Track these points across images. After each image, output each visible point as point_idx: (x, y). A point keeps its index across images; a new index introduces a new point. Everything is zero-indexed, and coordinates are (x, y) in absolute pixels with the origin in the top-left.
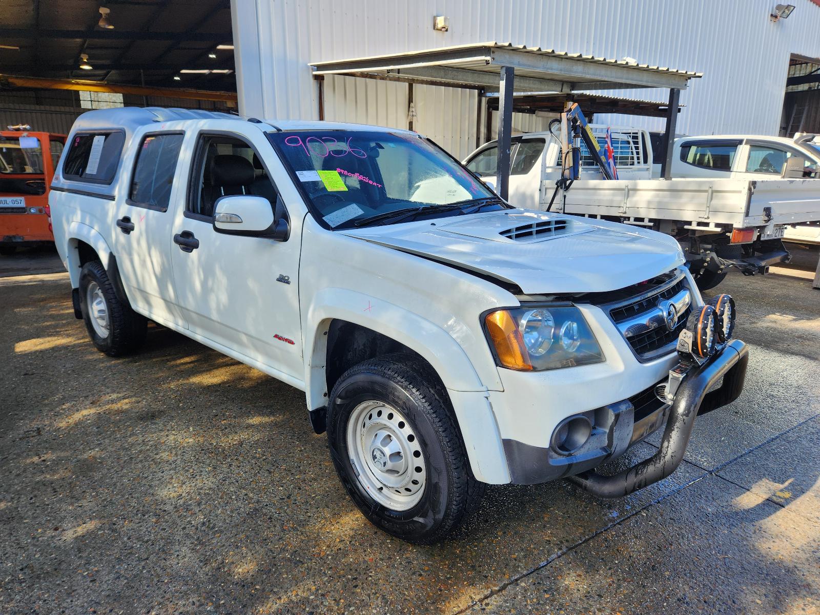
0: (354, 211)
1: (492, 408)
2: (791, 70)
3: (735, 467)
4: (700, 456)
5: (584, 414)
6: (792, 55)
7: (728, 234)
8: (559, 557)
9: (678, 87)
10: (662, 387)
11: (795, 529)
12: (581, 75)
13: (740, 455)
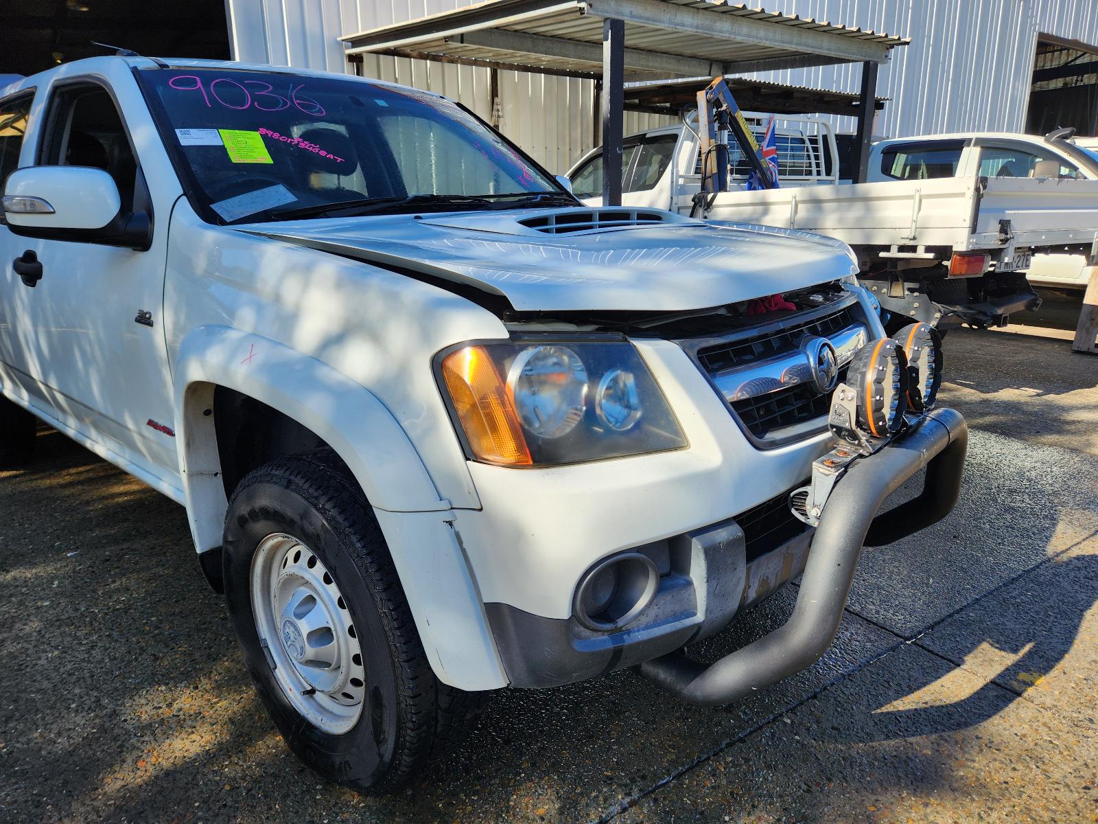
0: (280, 195)
1: (460, 542)
2: (1039, 60)
3: (949, 630)
4: (891, 611)
5: (639, 549)
6: (1041, 35)
7: (945, 263)
8: (624, 810)
9: (876, 60)
10: (800, 494)
11: (1051, 742)
12: (727, 35)
13: (957, 607)
